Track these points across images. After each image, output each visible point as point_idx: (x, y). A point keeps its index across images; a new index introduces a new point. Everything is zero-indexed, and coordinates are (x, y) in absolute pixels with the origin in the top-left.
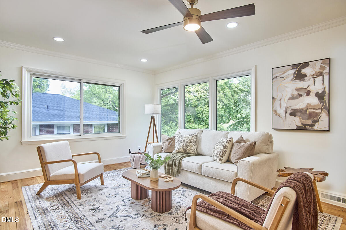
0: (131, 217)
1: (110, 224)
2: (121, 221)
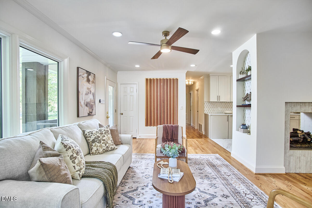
0: (199, 190)
1: (218, 191)
2: (208, 190)
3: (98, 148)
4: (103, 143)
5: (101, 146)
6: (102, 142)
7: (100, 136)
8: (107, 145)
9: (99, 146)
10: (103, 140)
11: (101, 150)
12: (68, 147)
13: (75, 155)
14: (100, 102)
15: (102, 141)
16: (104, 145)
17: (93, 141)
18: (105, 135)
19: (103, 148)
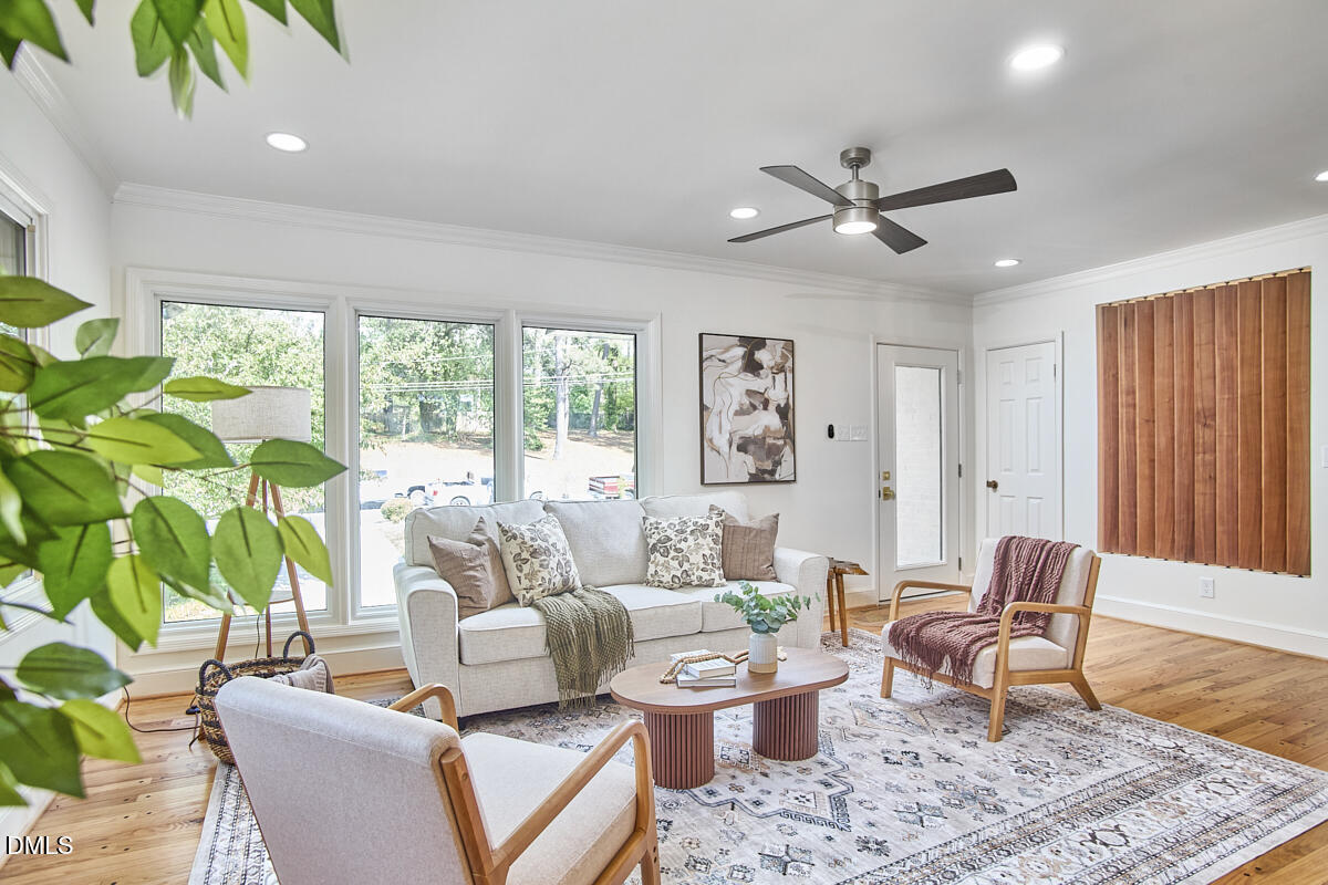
3: (659, 568)
4: (673, 559)
5: (667, 568)
6: (673, 553)
7: (673, 536)
8: (686, 566)
9: (663, 565)
10: (676, 550)
11: (667, 578)
12: (510, 534)
13: (525, 555)
14: (831, 434)
15: (671, 552)
16: (675, 564)
17: (654, 549)
18: (691, 538)
19: (673, 572)
